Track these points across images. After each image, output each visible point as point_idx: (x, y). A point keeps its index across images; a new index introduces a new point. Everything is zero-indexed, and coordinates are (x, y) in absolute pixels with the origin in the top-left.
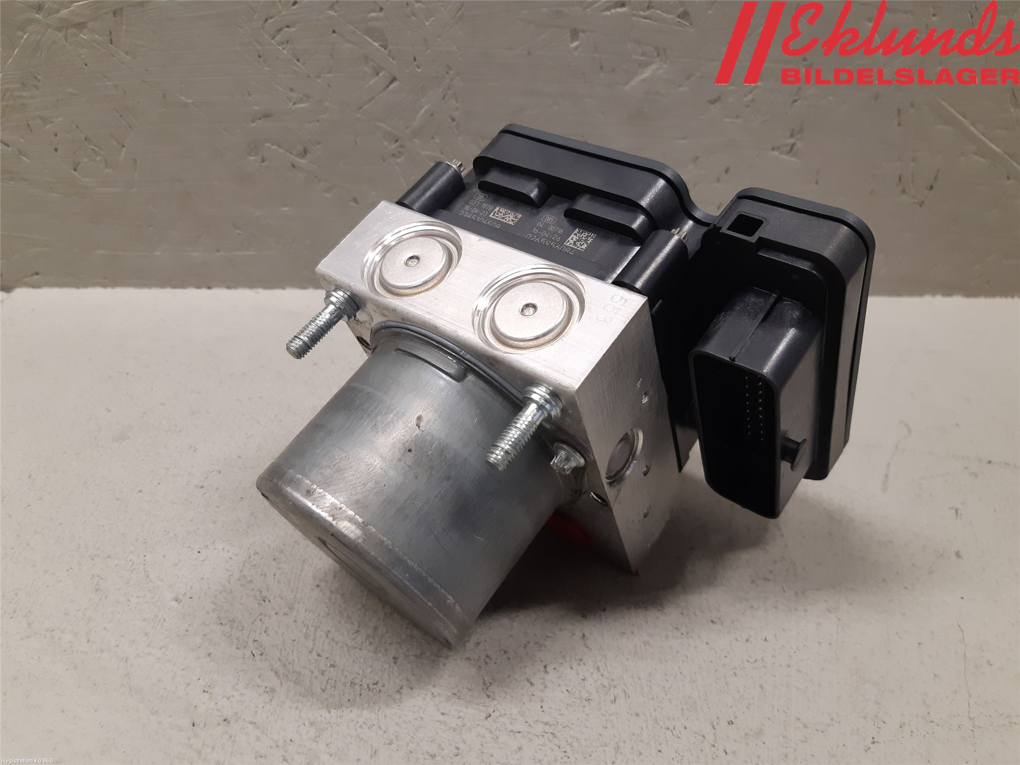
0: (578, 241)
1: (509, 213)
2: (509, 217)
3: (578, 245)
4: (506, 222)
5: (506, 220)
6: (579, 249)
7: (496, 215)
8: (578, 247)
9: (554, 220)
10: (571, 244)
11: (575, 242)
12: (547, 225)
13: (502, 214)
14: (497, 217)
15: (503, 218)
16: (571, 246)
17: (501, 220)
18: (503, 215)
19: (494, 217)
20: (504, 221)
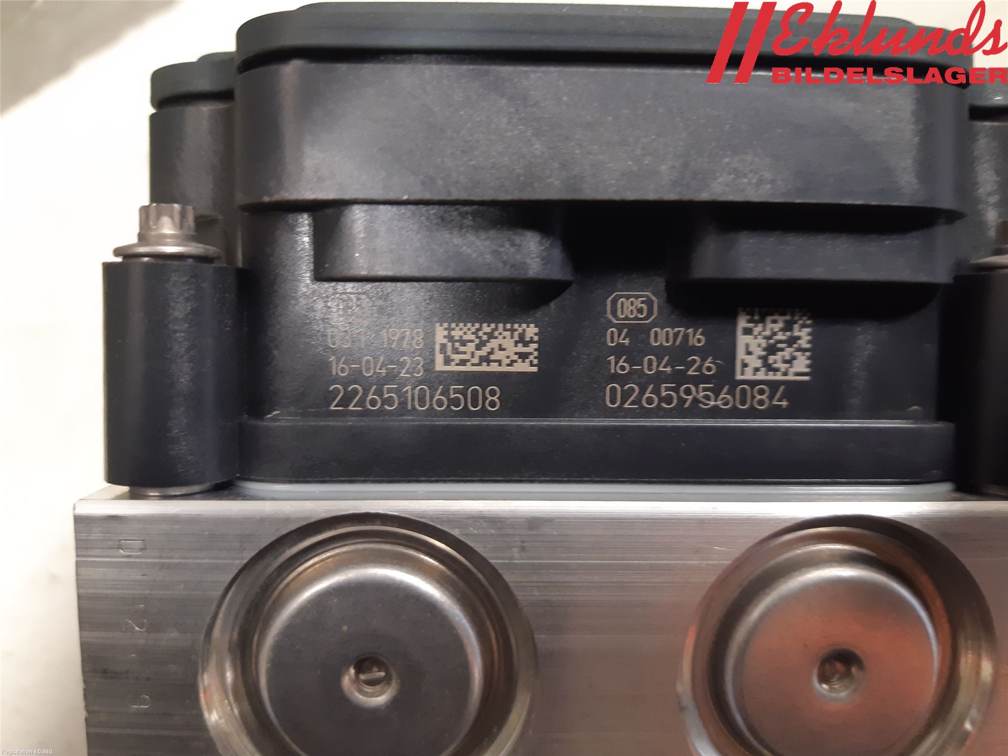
0: (772, 350)
1: (491, 336)
2: (501, 349)
3: (783, 367)
4: (504, 369)
5: (499, 362)
6: (791, 377)
7: (457, 357)
8: (785, 374)
9: (649, 303)
10: (757, 370)
11: (764, 359)
12: (637, 332)
13: (471, 347)
14: (463, 362)
15: (486, 359)
16: (761, 376)
17: (484, 368)
18: (478, 347)
19: (453, 368)
20: (494, 367)
